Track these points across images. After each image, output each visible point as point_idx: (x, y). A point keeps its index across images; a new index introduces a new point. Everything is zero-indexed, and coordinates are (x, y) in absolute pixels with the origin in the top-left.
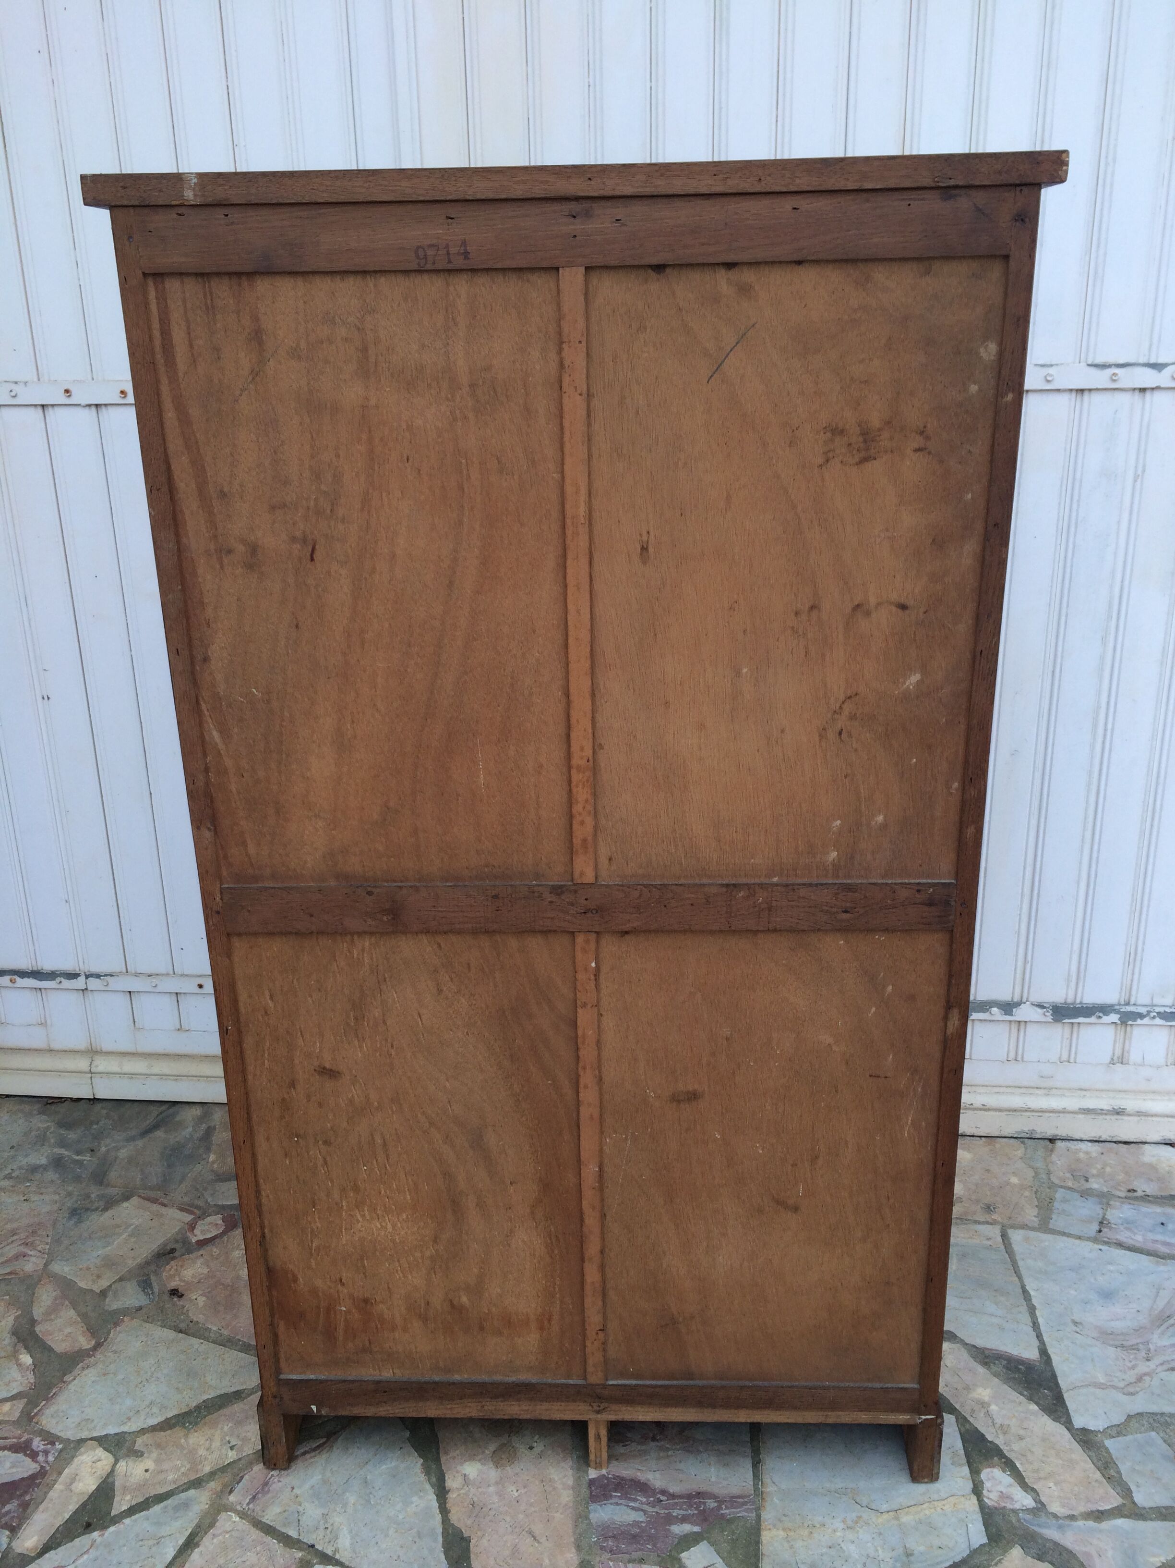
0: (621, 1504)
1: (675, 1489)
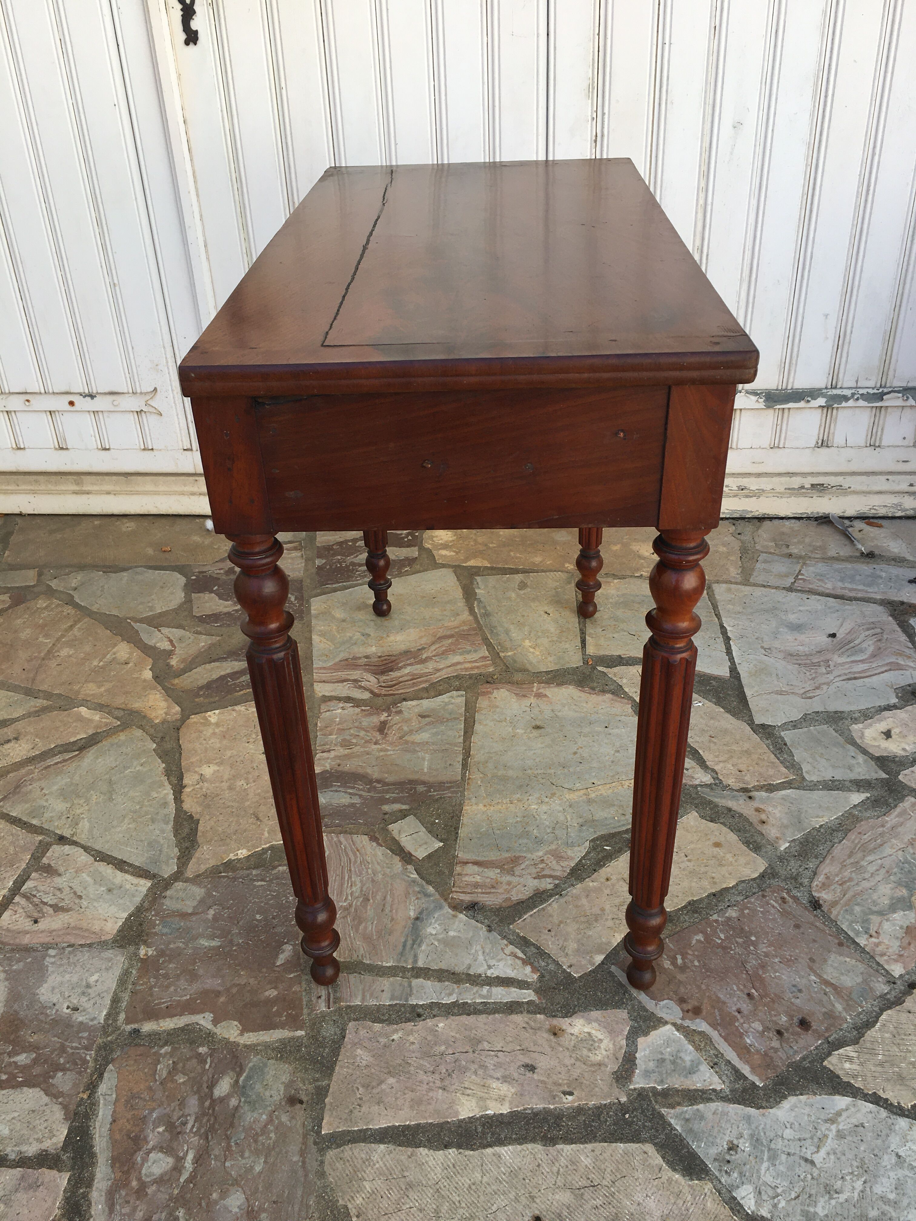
0: (339, 791)
1: (390, 778)
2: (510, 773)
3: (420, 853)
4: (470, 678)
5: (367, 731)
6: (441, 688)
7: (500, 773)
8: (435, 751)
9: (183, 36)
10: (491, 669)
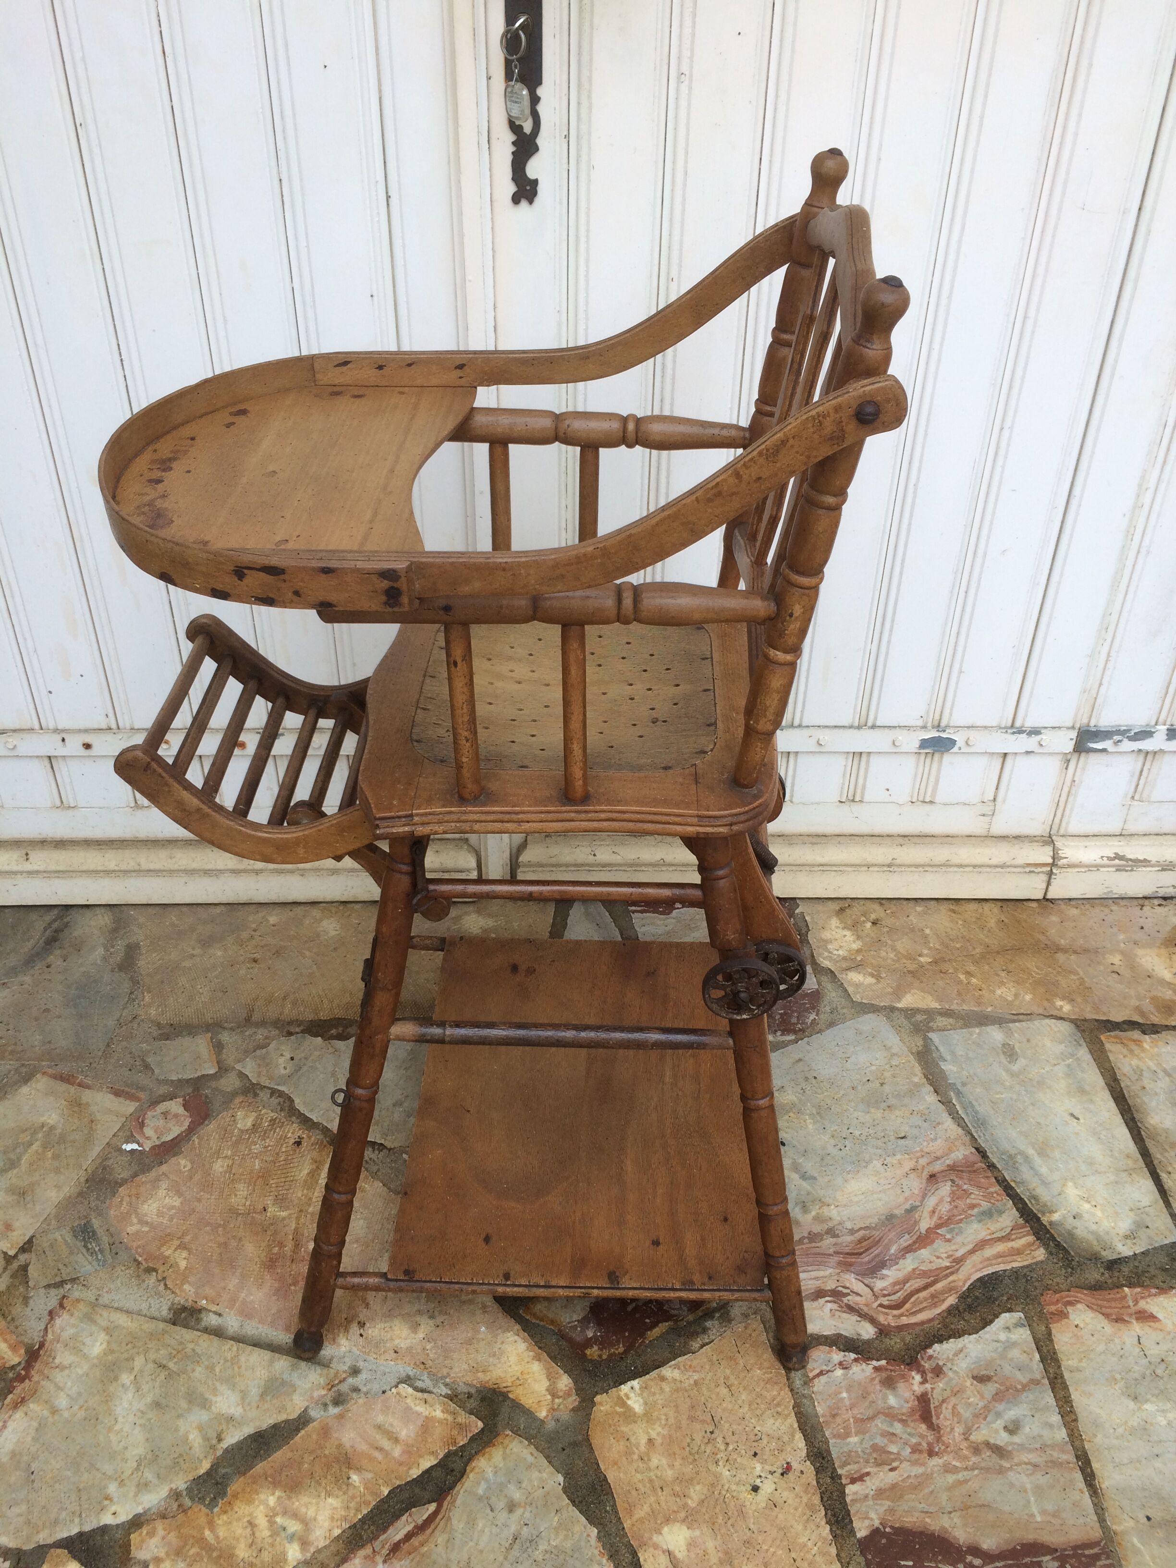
1: (989, 1544)
4: (1019, 1278)
5: (904, 1422)
6: (979, 1307)
9: (512, 188)
10: (1040, 1255)
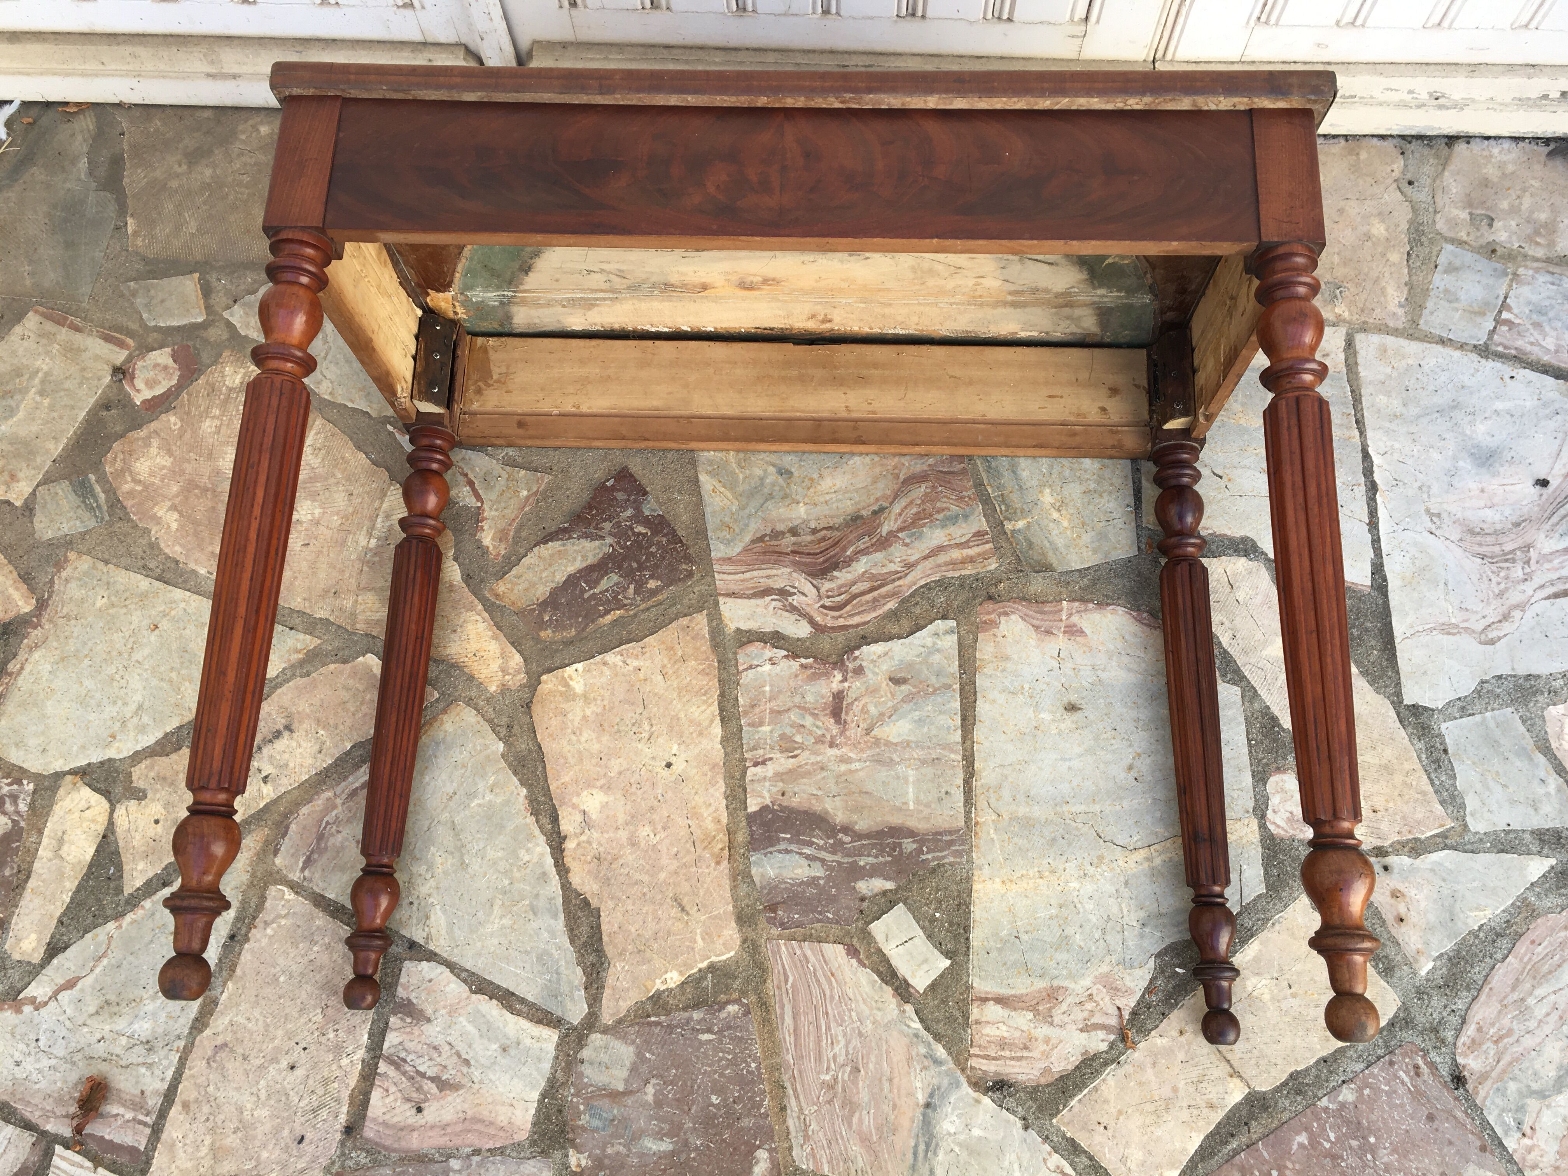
0: (791, 852)
1: (862, 825)
2: (1037, 812)
3: (920, 982)
4: (962, 586)
5: (815, 716)
6: (918, 611)
7: (1022, 811)
8: (923, 762)
10: (993, 565)
